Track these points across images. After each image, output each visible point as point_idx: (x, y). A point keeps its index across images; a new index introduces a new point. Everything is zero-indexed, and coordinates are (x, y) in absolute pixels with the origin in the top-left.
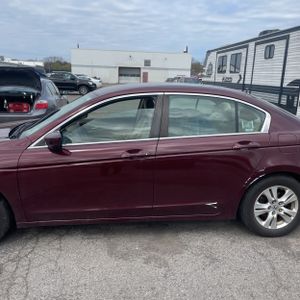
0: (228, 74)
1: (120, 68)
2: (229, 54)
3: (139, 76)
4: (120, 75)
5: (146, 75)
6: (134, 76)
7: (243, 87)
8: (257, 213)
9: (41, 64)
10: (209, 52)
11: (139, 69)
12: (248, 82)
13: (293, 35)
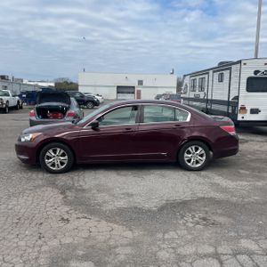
0: (197, 92)
1: (118, 87)
2: (198, 78)
3: (133, 93)
4: (118, 92)
5: (139, 92)
6: (129, 93)
7: (207, 101)
8: (186, 159)
9: (53, 84)
10: (185, 76)
11: (134, 87)
12: (209, 97)
13: (234, 67)
